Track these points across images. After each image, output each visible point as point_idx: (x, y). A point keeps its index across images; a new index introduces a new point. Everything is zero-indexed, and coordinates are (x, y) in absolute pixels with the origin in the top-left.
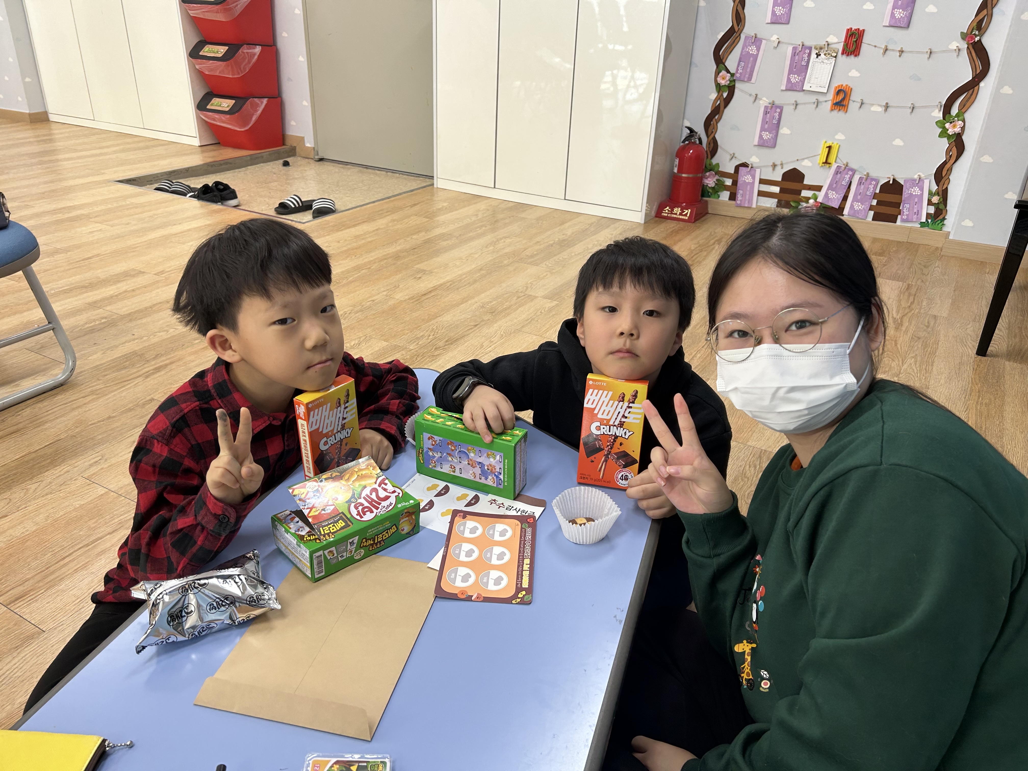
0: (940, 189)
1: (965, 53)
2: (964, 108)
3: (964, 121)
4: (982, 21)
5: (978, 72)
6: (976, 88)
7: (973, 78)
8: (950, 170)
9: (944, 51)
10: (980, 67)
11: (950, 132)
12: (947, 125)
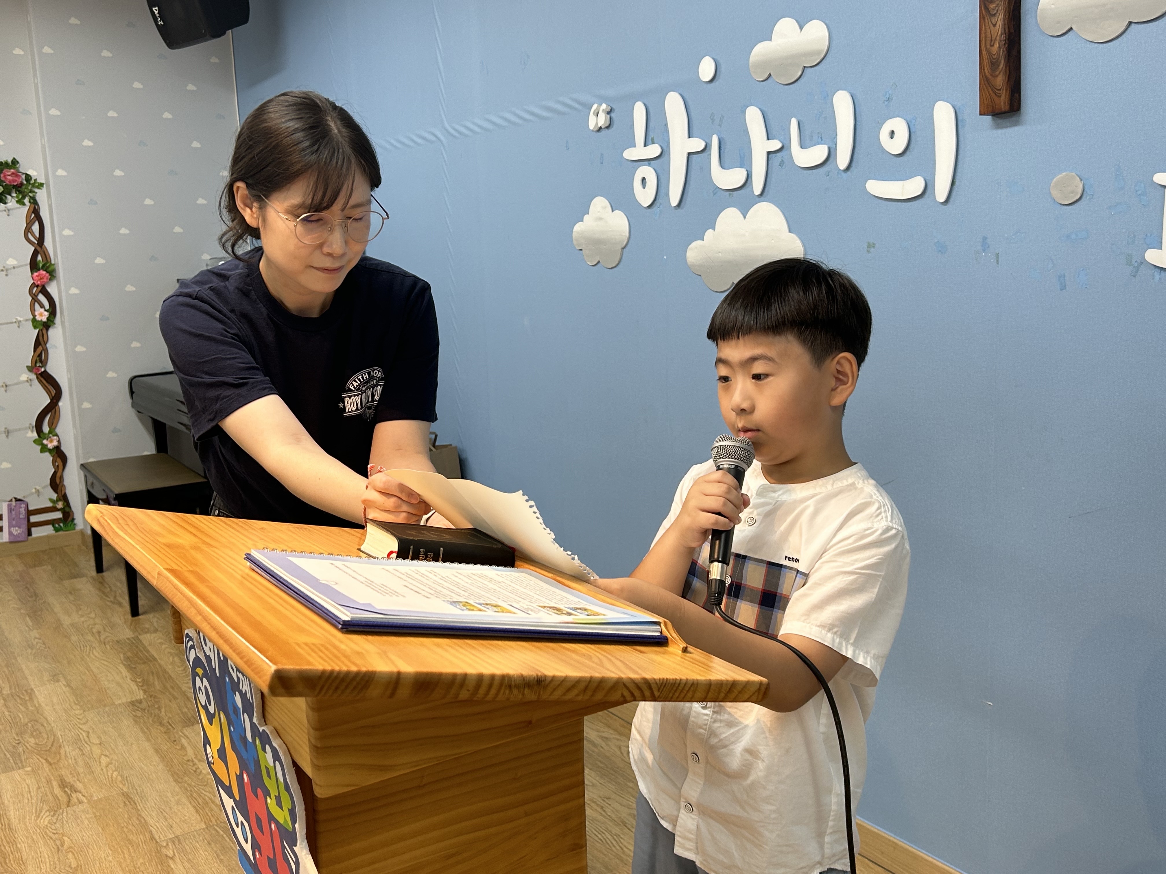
0: (60, 495)
1: (36, 382)
2: (53, 425)
3: (57, 435)
4: (40, 355)
5: (53, 395)
6: (57, 407)
7: (51, 400)
8: (62, 478)
9: (17, 384)
10: (53, 392)
11: (50, 446)
12: (45, 442)
